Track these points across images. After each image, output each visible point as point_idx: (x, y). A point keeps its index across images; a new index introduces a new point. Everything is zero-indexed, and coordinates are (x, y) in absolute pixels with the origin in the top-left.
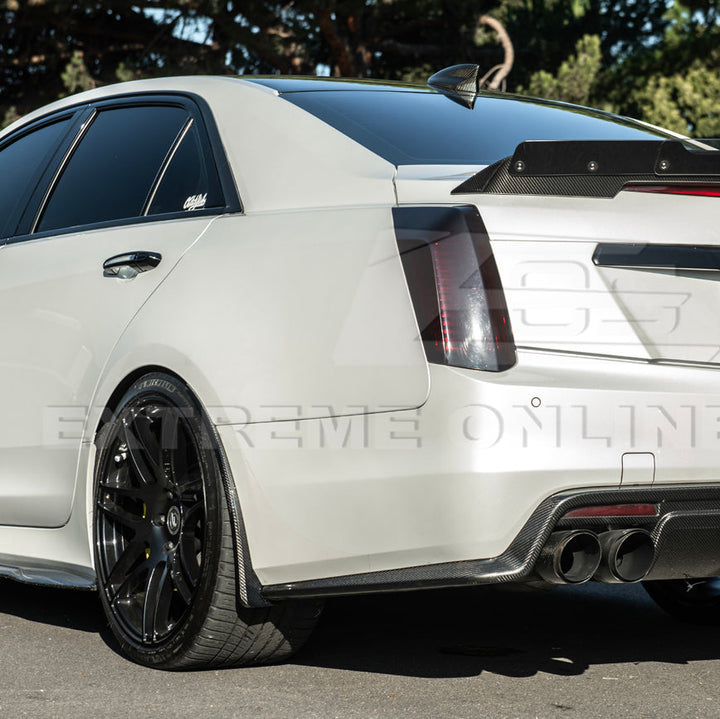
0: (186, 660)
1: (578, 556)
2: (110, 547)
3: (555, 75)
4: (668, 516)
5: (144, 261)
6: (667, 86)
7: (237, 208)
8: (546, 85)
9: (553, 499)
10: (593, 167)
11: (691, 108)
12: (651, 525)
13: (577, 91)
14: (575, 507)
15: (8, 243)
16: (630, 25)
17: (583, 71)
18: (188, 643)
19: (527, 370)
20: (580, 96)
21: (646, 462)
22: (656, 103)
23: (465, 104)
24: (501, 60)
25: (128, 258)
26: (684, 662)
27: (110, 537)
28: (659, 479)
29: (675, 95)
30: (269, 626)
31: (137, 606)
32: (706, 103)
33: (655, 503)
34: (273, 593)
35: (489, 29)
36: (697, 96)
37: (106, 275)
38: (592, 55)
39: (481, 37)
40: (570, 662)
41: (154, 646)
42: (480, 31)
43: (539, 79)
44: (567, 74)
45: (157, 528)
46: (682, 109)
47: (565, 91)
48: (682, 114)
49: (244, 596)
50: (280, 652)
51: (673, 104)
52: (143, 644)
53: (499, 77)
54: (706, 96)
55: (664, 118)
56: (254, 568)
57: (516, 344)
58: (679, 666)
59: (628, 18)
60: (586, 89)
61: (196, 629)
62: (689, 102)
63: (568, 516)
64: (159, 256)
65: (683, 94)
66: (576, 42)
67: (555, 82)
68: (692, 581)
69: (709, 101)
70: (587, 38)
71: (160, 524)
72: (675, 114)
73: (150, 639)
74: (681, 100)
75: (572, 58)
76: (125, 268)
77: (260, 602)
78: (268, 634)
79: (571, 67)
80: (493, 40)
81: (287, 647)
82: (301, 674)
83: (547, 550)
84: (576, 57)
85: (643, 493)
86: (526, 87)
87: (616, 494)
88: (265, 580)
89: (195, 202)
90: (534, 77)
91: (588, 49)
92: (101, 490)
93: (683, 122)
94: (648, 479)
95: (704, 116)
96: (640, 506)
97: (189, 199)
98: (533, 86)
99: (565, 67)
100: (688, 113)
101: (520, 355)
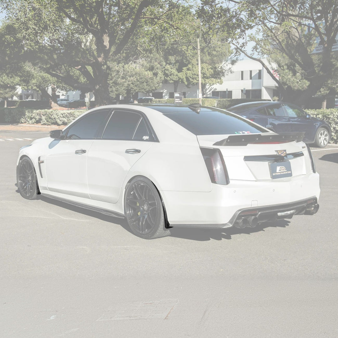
4: (260, 213)
5: (137, 151)
7: (158, 141)
9: (238, 211)
10: (243, 140)
14: (243, 212)
19: (232, 185)
21: (256, 202)
37: (126, 153)
56: (168, 220)
63: (241, 214)
64: (140, 150)
71: (142, 207)
76: (132, 152)
83: (237, 221)
85: (255, 209)
87: (250, 209)
97: (144, 137)
101: (230, 181)
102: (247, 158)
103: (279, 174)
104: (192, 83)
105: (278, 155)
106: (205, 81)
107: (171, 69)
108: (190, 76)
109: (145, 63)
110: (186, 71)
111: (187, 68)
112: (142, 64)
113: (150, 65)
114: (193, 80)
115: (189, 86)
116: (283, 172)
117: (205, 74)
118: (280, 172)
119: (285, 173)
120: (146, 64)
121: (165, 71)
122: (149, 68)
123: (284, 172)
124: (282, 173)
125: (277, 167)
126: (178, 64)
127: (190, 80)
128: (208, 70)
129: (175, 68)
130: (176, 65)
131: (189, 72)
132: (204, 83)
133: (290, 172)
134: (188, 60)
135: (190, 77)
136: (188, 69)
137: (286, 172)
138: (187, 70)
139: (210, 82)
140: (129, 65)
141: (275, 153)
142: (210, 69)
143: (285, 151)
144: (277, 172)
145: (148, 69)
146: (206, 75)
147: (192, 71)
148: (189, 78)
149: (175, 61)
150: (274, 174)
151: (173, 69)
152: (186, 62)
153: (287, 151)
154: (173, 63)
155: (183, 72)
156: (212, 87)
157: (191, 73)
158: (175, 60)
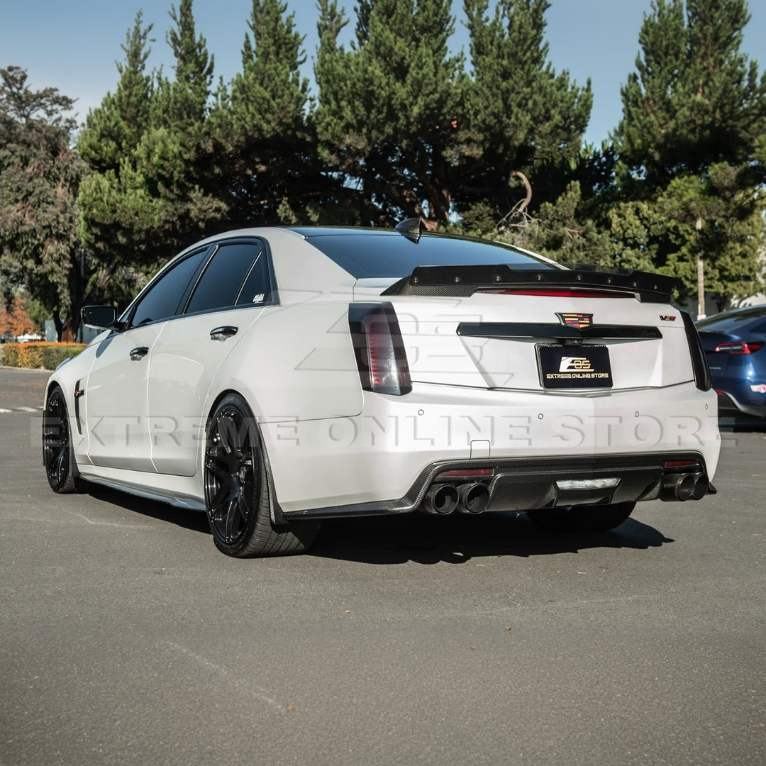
0: (246, 552)
1: (448, 499)
2: (212, 489)
3: (554, 204)
4: (499, 476)
5: (229, 331)
6: (633, 206)
7: (277, 302)
8: (549, 210)
9: (431, 466)
10: (457, 280)
11: (646, 219)
12: (488, 482)
13: (567, 213)
14: (443, 471)
15: (171, 319)
16: (603, 173)
17: (570, 202)
18: (246, 543)
19: (418, 395)
20: (568, 215)
21: (485, 446)
22: (627, 216)
23: (414, 241)
24: (525, 196)
25: (221, 330)
26: (527, 556)
27: (212, 484)
28: (493, 455)
29: (637, 212)
30: (290, 534)
31: (224, 521)
32: (656, 216)
33: (491, 468)
34: (289, 516)
35: (518, 178)
36: (650, 212)
37: (212, 339)
38: (575, 192)
39: (513, 183)
40: (461, 555)
41: (230, 544)
42: (512, 179)
43: (545, 207)
44: (561, 204)
45: (235, 479)
46: (641, 220)
47: (560, 213)
48: (642, 223)
49: (273, 518)
50: (299, 548)
51: (636, 217)
52: (225, 543)
53: (523, 206)
54: (655, 212)
55: (631, 225)
57: (412, 379)
58: (524, 558)
59: (602, 170)
60: (572, 212)
61: (250, 535)
62: (646, 215)
63: (440, 476)
64: (236, 328)
65: (642, 211)
66: (566, 185)
67: (554, 208)
68: (519, 511)
69: (658, 214)
70: (573, 182)
72: (638, 222)
73: (229, 540)
74: (641, 214)
75: (564, 194)
76: (221, 335)
77: (282, 521)
78: (290, 539)
79: (563, 199)
80: (520, 184)
81: (302, 546)
82: (310, 561)
83: (428, 495)
84: (566, 194)
85: (483, 463)
86: (538, 211)
87: (468, 464)
88: (285, 509)
89: (258, 298)
90: (542, 206)
91: (573, 189)
92: (208, 457)
93: (643, 227)
94: (487, 456)
95: (654, 223)
96: (482, 471)
97: (256, 296)
98: (541, 210)
99: (560, 199)
100: (645, 222)
101: (414, 385)
102: (466, 329)
103: (569, 376)
104: (690, 294)
105: (563, 324)
106: (726, 287)
107: (636, 260)
108: (686, 277)
109: (537, 228)
110: (677, 264)
111: (679, 257)
112: (528, 232)
113: (548, 236)
114: (692, 286)
115: (685, 302)
116: (581, 373)
117: (727, 270)
118: (572, 373)
119: (588, 376)
120: (539, 232)
121: (623, 264)
122: (547, 242)
123: (585, 373)
124: (579, 376)
125: (563, 358)
126: (656, 246)
127: (685, 286)
128: (733, 260)
129: (647, 257)
130: (650, 250)
131: (682, 265)
132: (724, 294)
133: (606, 375)
134: (683, 237)
135: (687, 279)
136: (681, 259)
137: (591, 373)
138: (679, 261)
139: (741, 290)
140: (493, 234)
141: (556, 320)
142: (740, 257)
143: (590, 316)
144: (561, 371)
145: (544, 245)
146: (726, 273)
147: (691, 262)
148: (683, 279)
149: (647, 240)
150: (549, 376)
151: (642, 260)
152: (676, 239)
153: (594, 318)
154: (642, 244)
155: (668, 265)
156: (745, 304)
157: (688, 267)
158: (648, 236)
